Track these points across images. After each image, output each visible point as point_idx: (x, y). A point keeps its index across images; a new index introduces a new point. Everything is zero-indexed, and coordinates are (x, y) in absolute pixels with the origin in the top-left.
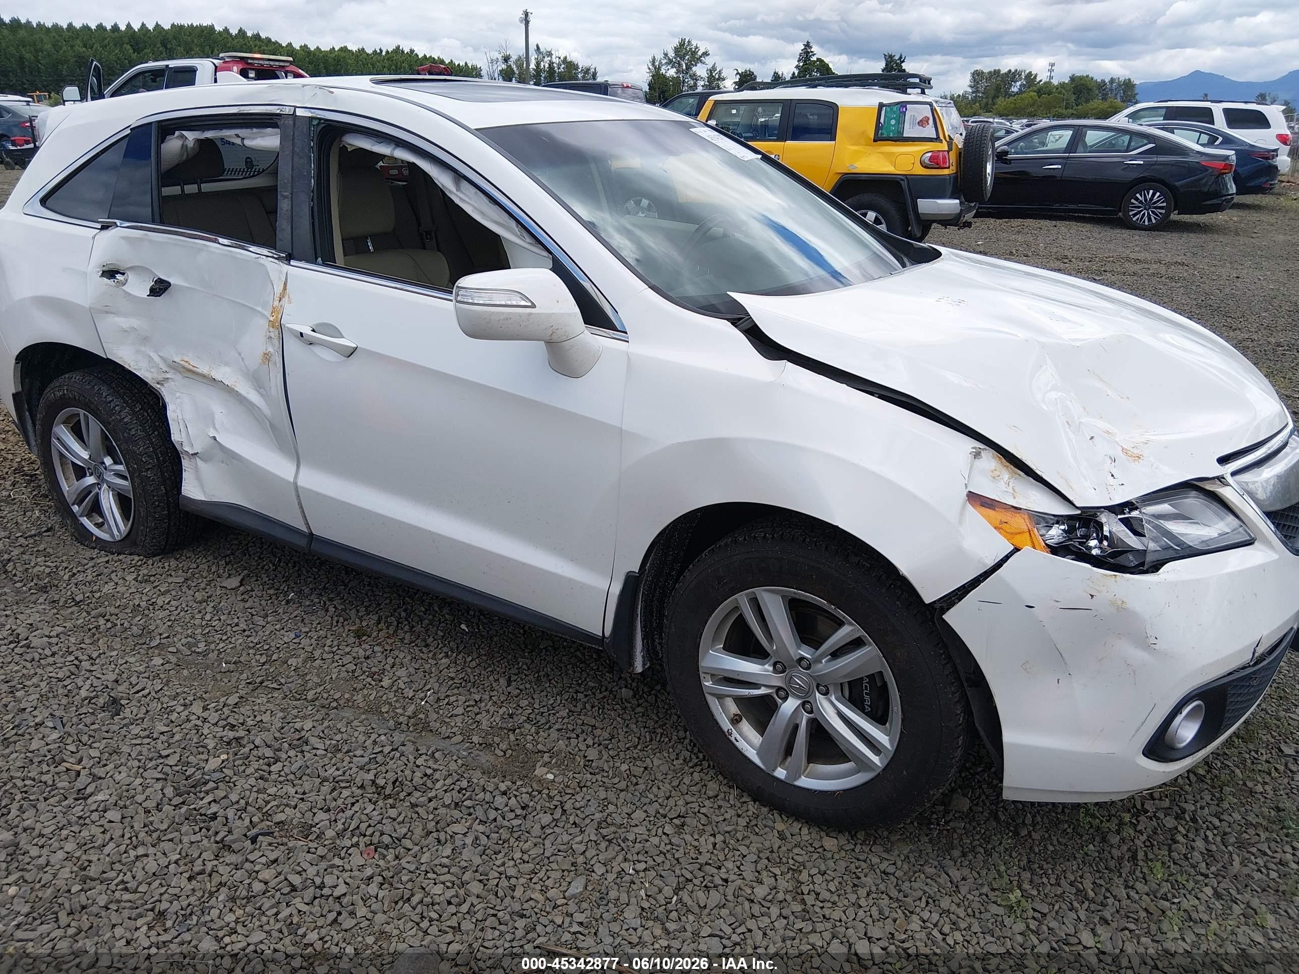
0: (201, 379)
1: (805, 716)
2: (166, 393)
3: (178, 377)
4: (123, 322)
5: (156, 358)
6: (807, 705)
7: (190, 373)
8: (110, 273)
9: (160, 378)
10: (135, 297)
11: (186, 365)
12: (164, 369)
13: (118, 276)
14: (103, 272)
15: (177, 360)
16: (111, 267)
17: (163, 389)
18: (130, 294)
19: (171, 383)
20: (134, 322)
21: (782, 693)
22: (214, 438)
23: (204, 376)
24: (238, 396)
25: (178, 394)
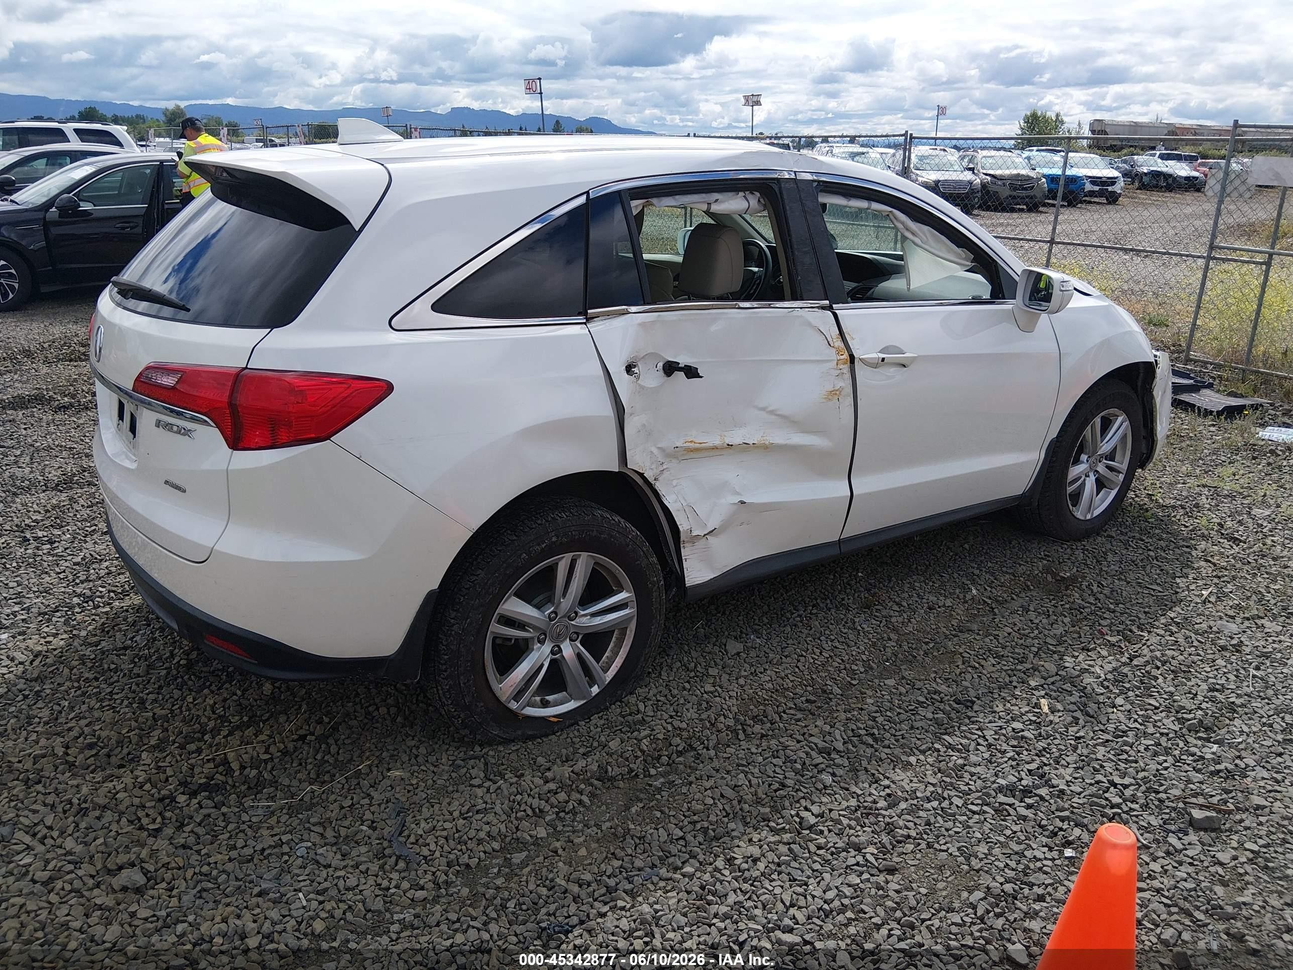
0: (712, 453)
2: (661, 488)
3: (676, 464)
5: (655, 451)
7: (694, 452)
9: (658, 470)
10: (646, 389)
11: (692, 445)
12: (662, 461)
13: (635, 370)
15: (680, 443)
16: (631, 361)
17: (658, 484)
18: (643, 387)
19: (670, 475)
22: (743, 503)
23: (715, 448)
24: (766, 448)
25: (674, 483)
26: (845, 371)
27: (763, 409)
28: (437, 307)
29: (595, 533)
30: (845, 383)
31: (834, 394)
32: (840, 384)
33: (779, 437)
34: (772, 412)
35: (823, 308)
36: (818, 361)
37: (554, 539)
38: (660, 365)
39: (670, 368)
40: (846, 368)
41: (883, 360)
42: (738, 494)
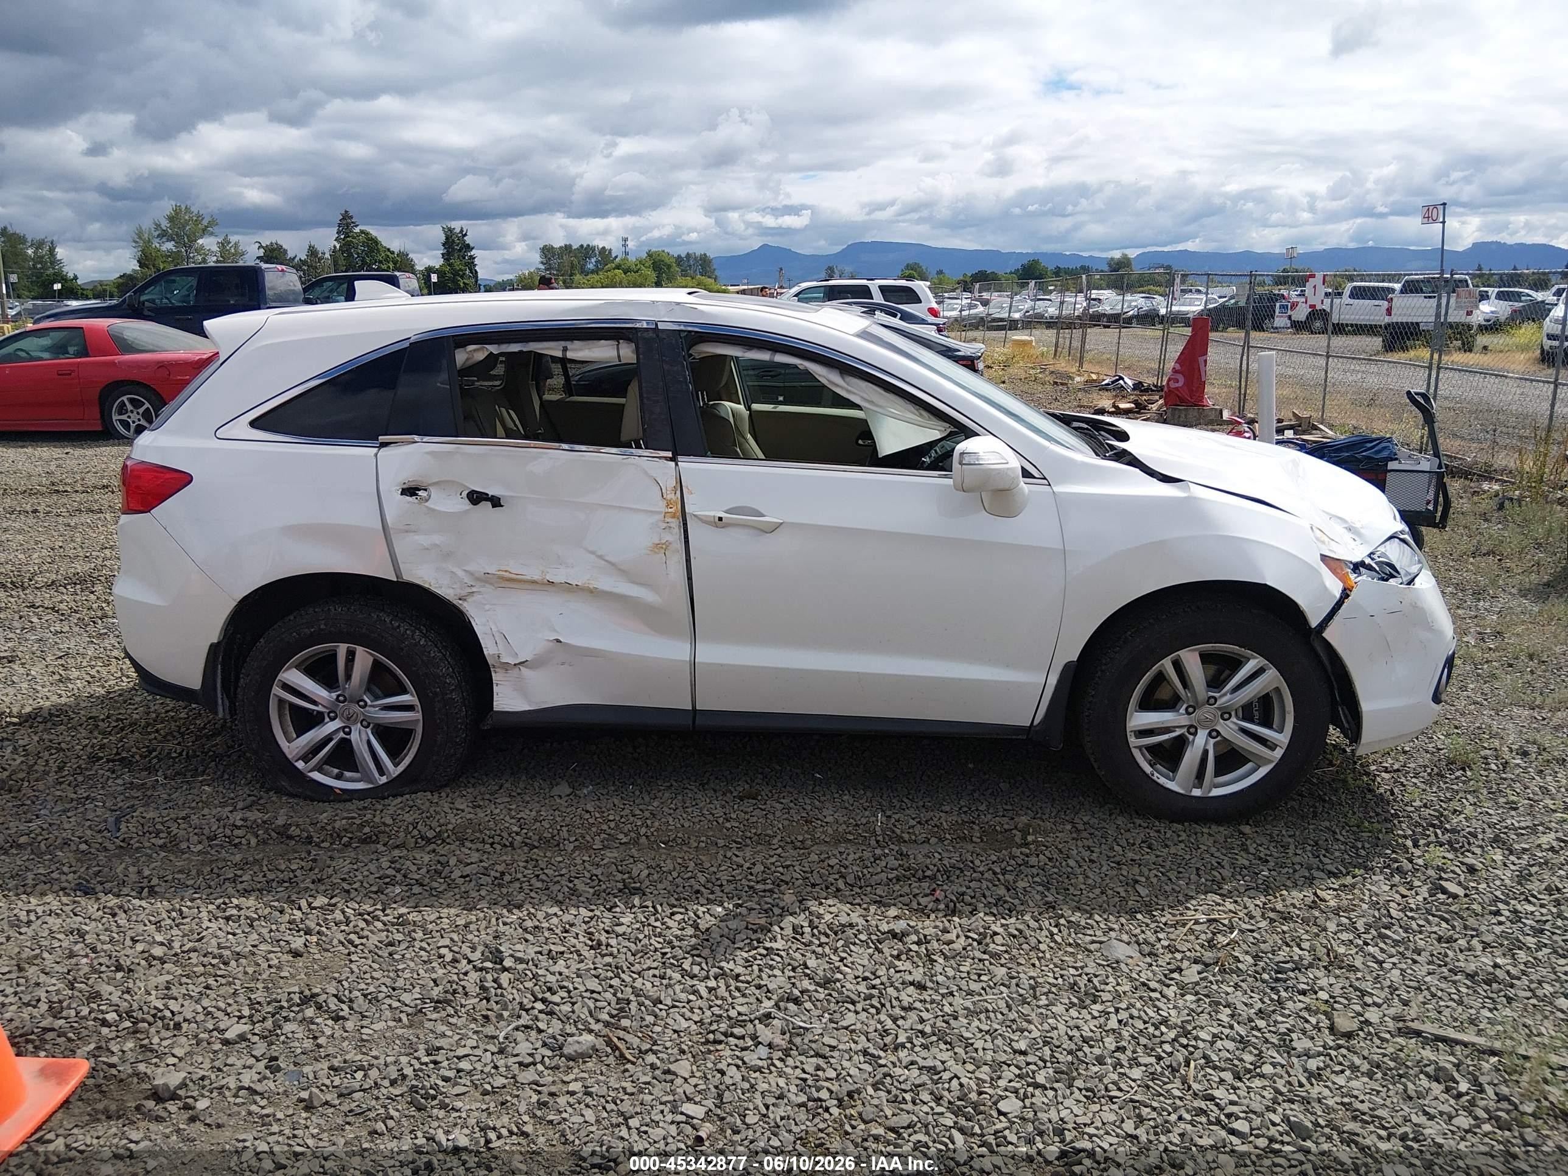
0: (527, 586)
1: (1212, 741)
2: (470, 609)
3: (488, 589)
4: (422, 539)
5: (460, 573)
6: (1213, 733)
7: (509, 582)
8: (410, 491)
9: (463, 593)
10: (440, 512)
11: (507, 574)
12: (470, 583)
13: (420, 493)
14: (403, 490)
15: (492, 570)
16: (413, 485)
17: (465, 604)
18: (433, 510)
19: (477, 597)
20: (436, 539)
21: (1192, 730)
22: (558, 641)
23: (534, 582)
24: (592, 593)
25: (487, 607)
26: (672, 525)
27: (592, 553)
28: (254, 424)
29: (364, 630)
30: (674, 537)
31: (661, 547)
32: (667, 537)
33: (607, 583)
34: (601, 557)
35: (666, 458)
36: (651, 512)
37: (322, 627)
38: (465, 494)
39: (476, 498)
40: (675, 523)
41: (720, 519)
42: (555, 631)
